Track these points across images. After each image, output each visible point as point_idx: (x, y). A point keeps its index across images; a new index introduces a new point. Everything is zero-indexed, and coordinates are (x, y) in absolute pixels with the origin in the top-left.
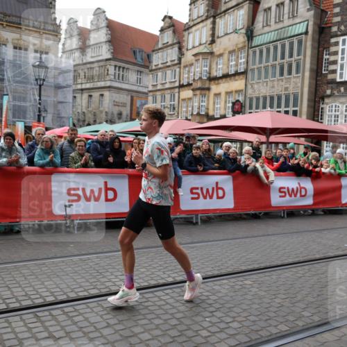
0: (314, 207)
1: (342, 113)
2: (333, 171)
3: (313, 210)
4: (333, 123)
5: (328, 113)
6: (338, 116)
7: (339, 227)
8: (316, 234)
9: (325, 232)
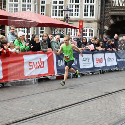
0: (3, 81)
1: (20, 3)
2: (18, 51)
3: (3, 84)
4: (13, 11)
5: (9, 2)
6: (17, 5)
7: (24, 95)
8: (8, 103)
9: (14, 101)
